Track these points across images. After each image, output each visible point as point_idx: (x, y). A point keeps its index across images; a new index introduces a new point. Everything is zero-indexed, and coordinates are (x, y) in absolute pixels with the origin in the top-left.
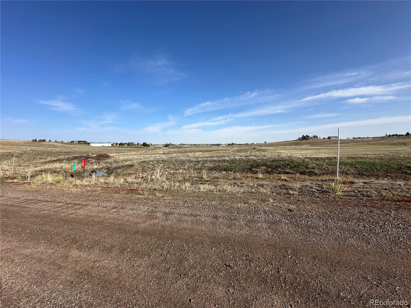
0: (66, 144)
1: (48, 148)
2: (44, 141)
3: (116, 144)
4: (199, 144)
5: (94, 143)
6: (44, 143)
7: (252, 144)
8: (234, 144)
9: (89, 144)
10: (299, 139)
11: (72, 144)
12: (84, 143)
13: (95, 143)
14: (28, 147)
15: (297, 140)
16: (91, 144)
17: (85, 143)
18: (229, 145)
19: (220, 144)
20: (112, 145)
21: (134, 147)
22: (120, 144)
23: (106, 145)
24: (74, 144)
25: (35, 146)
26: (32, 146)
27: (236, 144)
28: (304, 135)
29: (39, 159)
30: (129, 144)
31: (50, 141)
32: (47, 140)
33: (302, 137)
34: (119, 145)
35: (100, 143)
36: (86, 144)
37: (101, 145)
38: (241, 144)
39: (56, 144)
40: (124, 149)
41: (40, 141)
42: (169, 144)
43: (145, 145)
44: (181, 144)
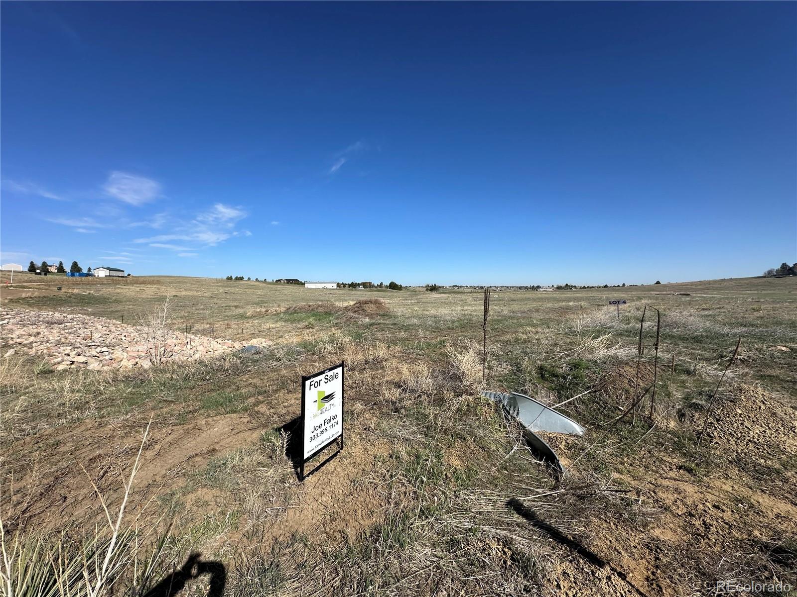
0: (270, 283)
2: (242, 279)
3: (345, 285)
4: (491, 287)
5: (310, 283)
6: (241, 282)
7: (619, 286)
8: (572, 286)
9: (303, 284)
10: (770, 274)
11: (279, 285)
14: (221, 288)
15: (764, 277)
16: (306, 285)
17: (296, 282)
18: (559, 288)
19: (538, 287)
20: (338, 285)
21: (375, 291)
23: (329, 286)
24: (282, 285)
25: (230, 287)
26: (225, 287)
27: (575, 287)
28: (788, 264)
30: (365, 285)
31: (249, 279)
32: (246, 279)
33: (779, 268)
34: (349, 287)
35: (318, 283)
36: (298, 284)
37: (320, 286)
38: (588, 287)
39: (257, 283)
40: (359, 293)
41: (237, 279)
43: (393, 286)
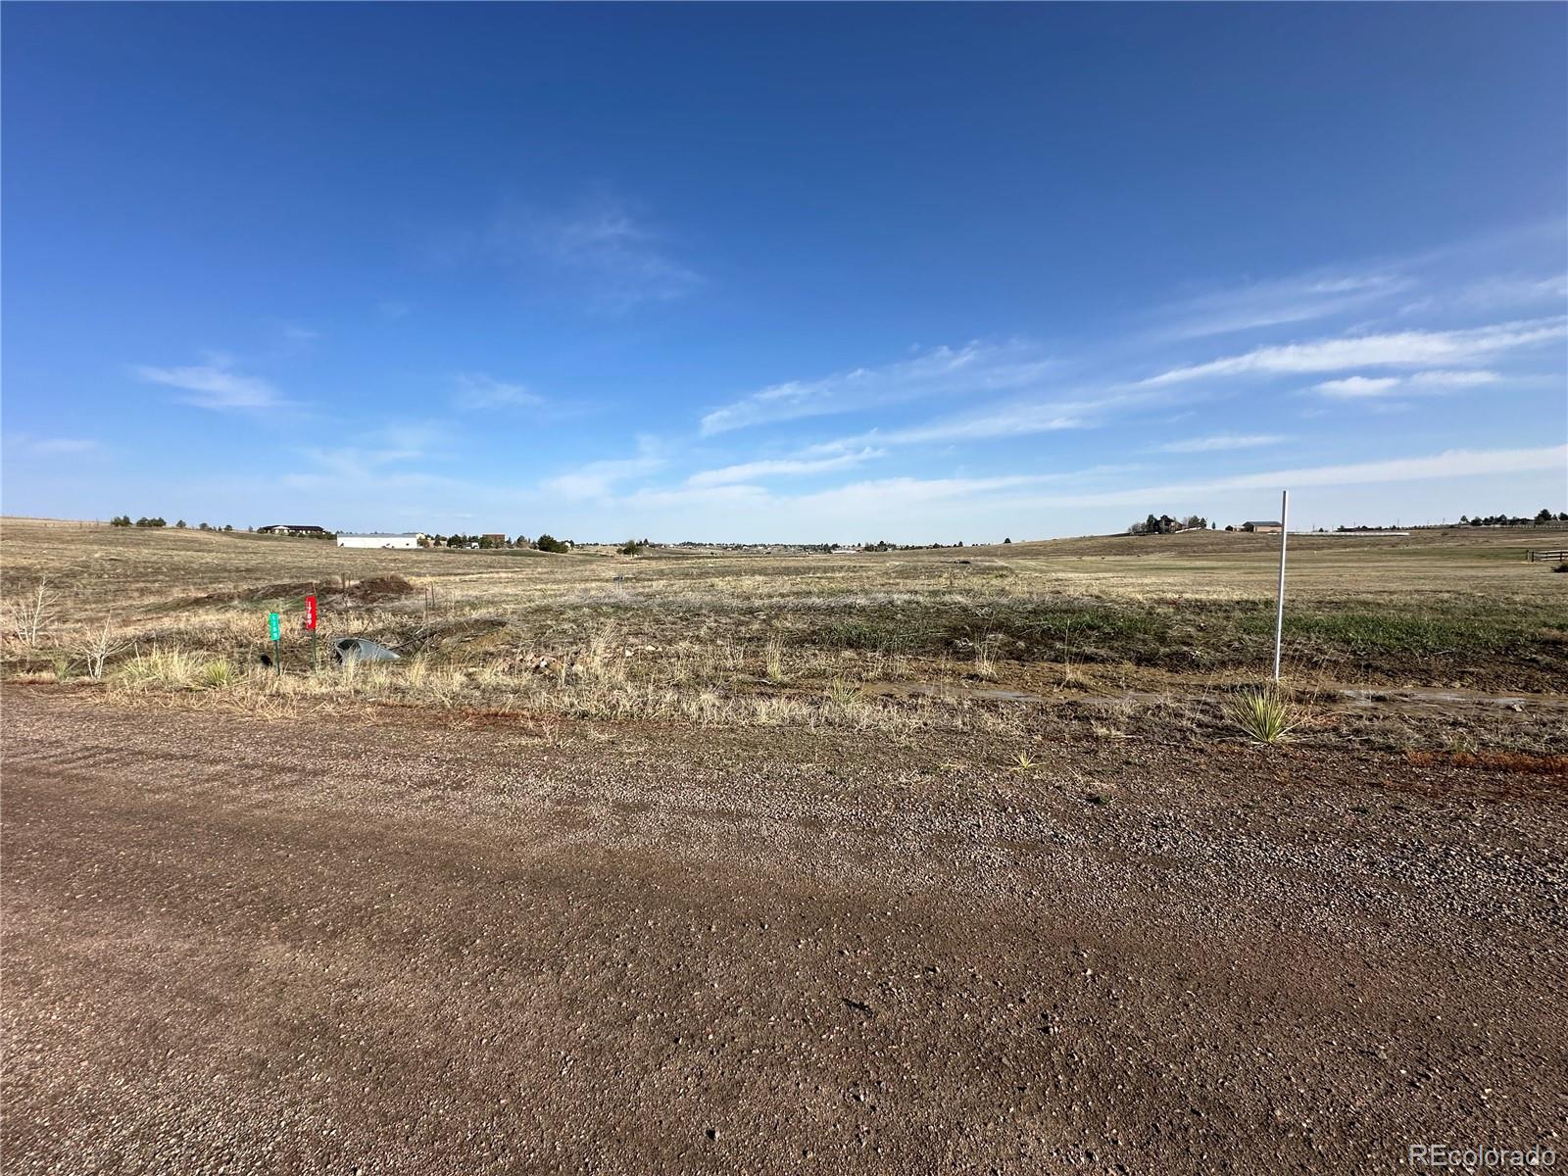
0: (242, 536)
1: (175, 552)
2: (159, 524)
3: (438, 540)
4: (756, 546)
5: (350, 535)
6: (156, 533)
7: (955, 546)
8: (890, 546)
9: (332, 537)
10: (1136, 531)
11: (267, 539)
12: (311, 536)
13: (356, 535)
14: (96, 547)
15: (1128, 535)
16: (340, 540)
17: (316, 533)
18: (869, 548)
19: (835, 546)
20: (421, 542)
21: (507, 554)
22: (451, 542)
23: (399, 543)
24: (276, 539)
25: (123, 544)
26: (110, 543)
27: (894, 547)
28: (1155, 516)
29: (136, 594)
30: (485, 542)
31: (181, 525)
32: (171, 523)
33: (1146, 522)
34: (449, 544)
35: (375, 535)
36: (319, 537)
37: (376, 543)
38: (913, 548)
39: (203, 536)
40: (466, 558)
41: (142, 523)
42: (640, 544)
43: (547, 544)
44: (684, 544)
